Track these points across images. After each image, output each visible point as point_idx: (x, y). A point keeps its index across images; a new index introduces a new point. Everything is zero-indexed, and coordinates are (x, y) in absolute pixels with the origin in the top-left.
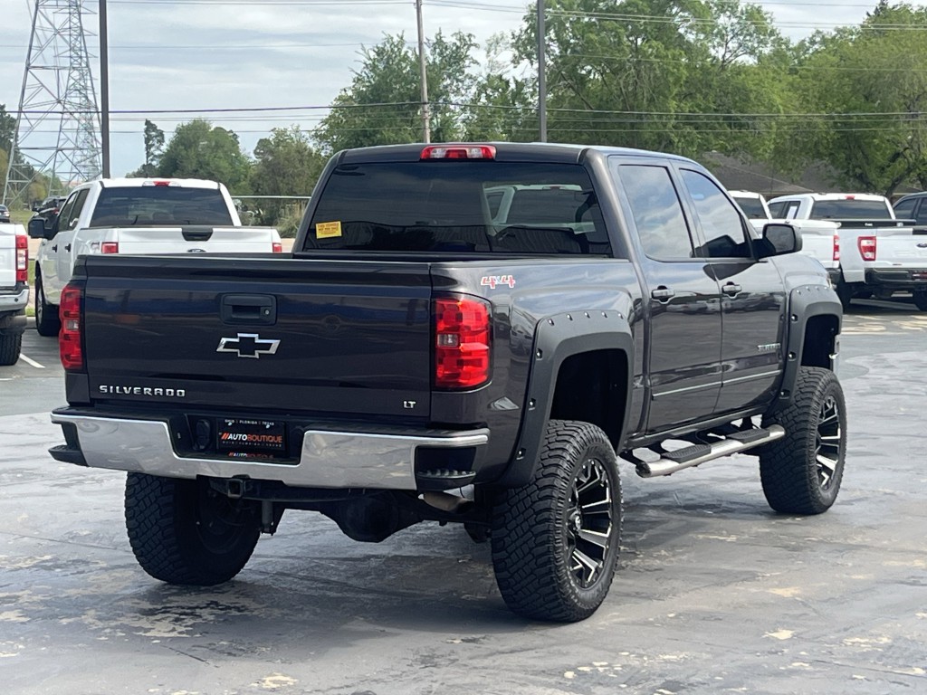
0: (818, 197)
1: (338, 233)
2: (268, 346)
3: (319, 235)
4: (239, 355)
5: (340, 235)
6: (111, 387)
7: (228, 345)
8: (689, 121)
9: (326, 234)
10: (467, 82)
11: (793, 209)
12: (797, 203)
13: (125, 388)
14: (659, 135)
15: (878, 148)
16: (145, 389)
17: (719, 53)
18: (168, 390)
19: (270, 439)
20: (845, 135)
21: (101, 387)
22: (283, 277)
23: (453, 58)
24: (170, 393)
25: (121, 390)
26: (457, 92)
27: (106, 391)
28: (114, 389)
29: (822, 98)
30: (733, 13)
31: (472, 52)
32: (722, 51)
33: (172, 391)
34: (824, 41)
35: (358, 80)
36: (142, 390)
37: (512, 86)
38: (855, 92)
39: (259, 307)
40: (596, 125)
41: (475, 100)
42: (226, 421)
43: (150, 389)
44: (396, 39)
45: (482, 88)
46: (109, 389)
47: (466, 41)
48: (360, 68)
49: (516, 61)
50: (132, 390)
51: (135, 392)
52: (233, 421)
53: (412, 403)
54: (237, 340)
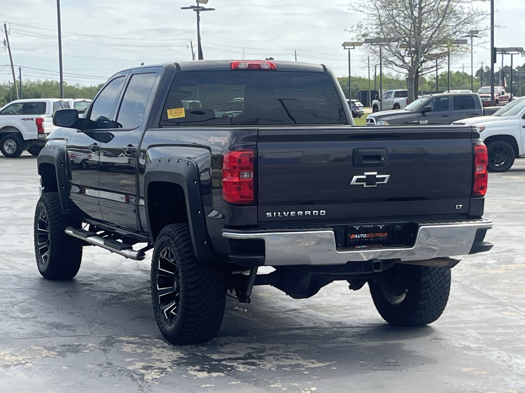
1: (183, 115)
2: (383, 179)
3: (170, 117)
4: (365, 186)
5: (184, 116)
6: (275, 213)
7: (358, 180)
9: (174, 116)
13: (284, 213)
16: (299, 212)
18: (314, 212)
19: (381, 235)
21: (267, 214)
22: (394, 136)
24: (316, 213)
25: (282, 214)
27: (271, 216)
28: (277, 214)
33: (317, 212)
36: (297, 213)
39: (380, 156)
42: (354, 227)
43: (302, 212)
46: (273, 214)
50: (290, 214)
51: (291, 215)
52: (359, 227)
53: (460, 206)
54: (364, 177)
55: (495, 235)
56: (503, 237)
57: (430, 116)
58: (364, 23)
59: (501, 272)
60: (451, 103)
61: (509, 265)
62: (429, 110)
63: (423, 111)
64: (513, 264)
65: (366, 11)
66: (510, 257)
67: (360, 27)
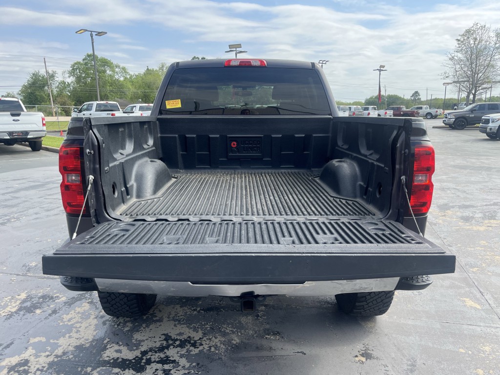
0: (141, 105)
1: (179, 106)
3: (168, 107)
8: (112, 91)
10: (56, 82)
11: (134, 108)
12: (135, 106)
14: (105, 94)
15: (151, 98)
17: (117, 77)
20: (145, 95)
23: (52, 76)
26: (54, 84)
29: (140, 87)
30: (119, 68)
31: (56, 75)
32: (117, 76)
34: (136, 76)
35: (28, 81)
37: (67, 83)
38: (146, 86)
40: (90, 92)
41: (58, 86)
44: (37, 72)
45: (60, 83)
47: (54, 72)
48: (28, 78)
49: (69, 77)
55: (490, 187)
56: (495, 189)
57: (476, 113)
58: (448, 71)
59: (482, 229)
60: (487, 107)
61: (492, 221)
62: (475, 110)
63: (472, 111)
64: (495, 219)
65: (449, 66)
66: (495, 211)
67: (445, 73)
